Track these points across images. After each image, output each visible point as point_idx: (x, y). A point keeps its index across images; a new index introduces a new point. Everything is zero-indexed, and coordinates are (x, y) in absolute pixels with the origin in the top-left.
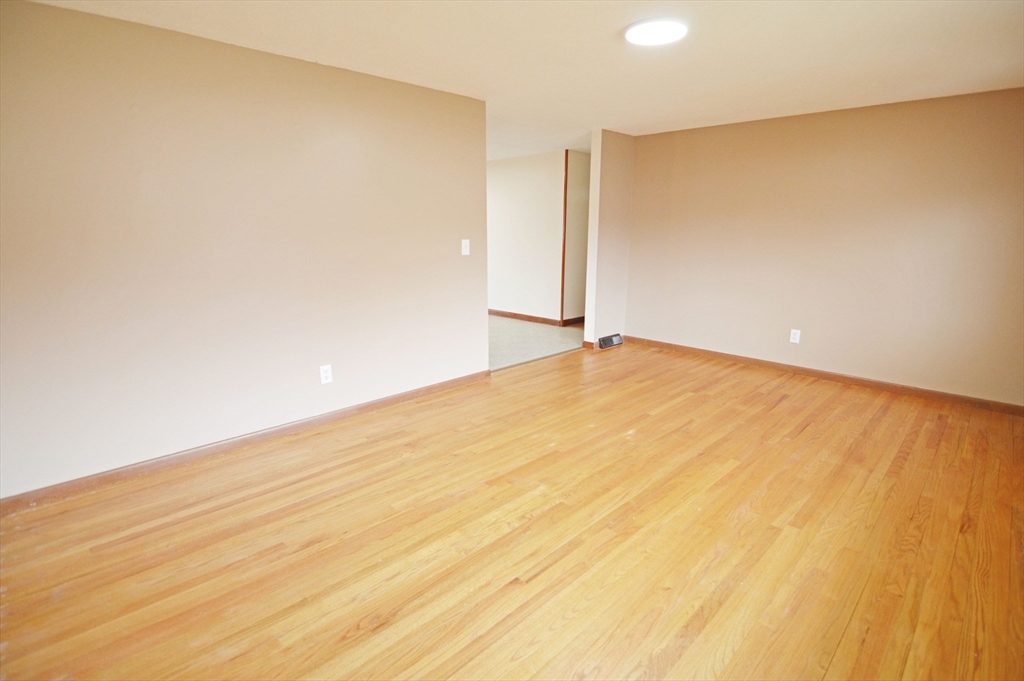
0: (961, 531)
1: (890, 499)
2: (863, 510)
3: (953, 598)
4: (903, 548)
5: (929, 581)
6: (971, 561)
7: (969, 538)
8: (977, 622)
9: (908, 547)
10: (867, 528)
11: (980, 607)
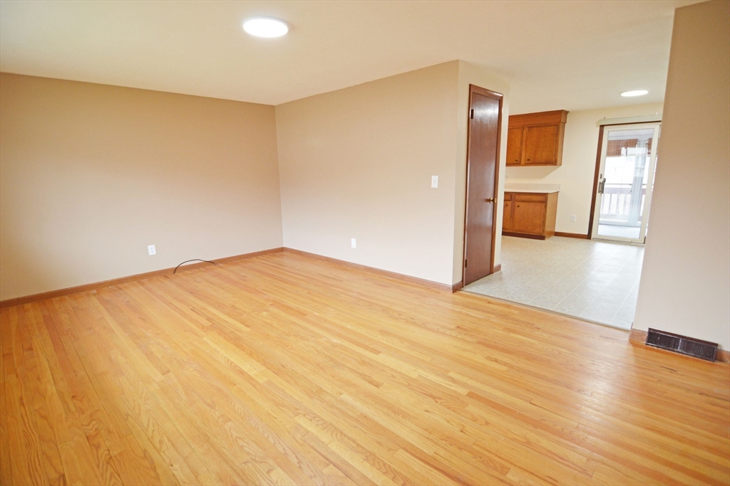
0: (64, 475)
1: (142, 455)
2: (145, 425)
3: (44, 417)
4: (94, 422)
5: (64, 416)
6: (44, 453)
7: (54, 475)
8: (26, 415)
9: (91, 426)
10: (127, 415)
11: (27, 426)
